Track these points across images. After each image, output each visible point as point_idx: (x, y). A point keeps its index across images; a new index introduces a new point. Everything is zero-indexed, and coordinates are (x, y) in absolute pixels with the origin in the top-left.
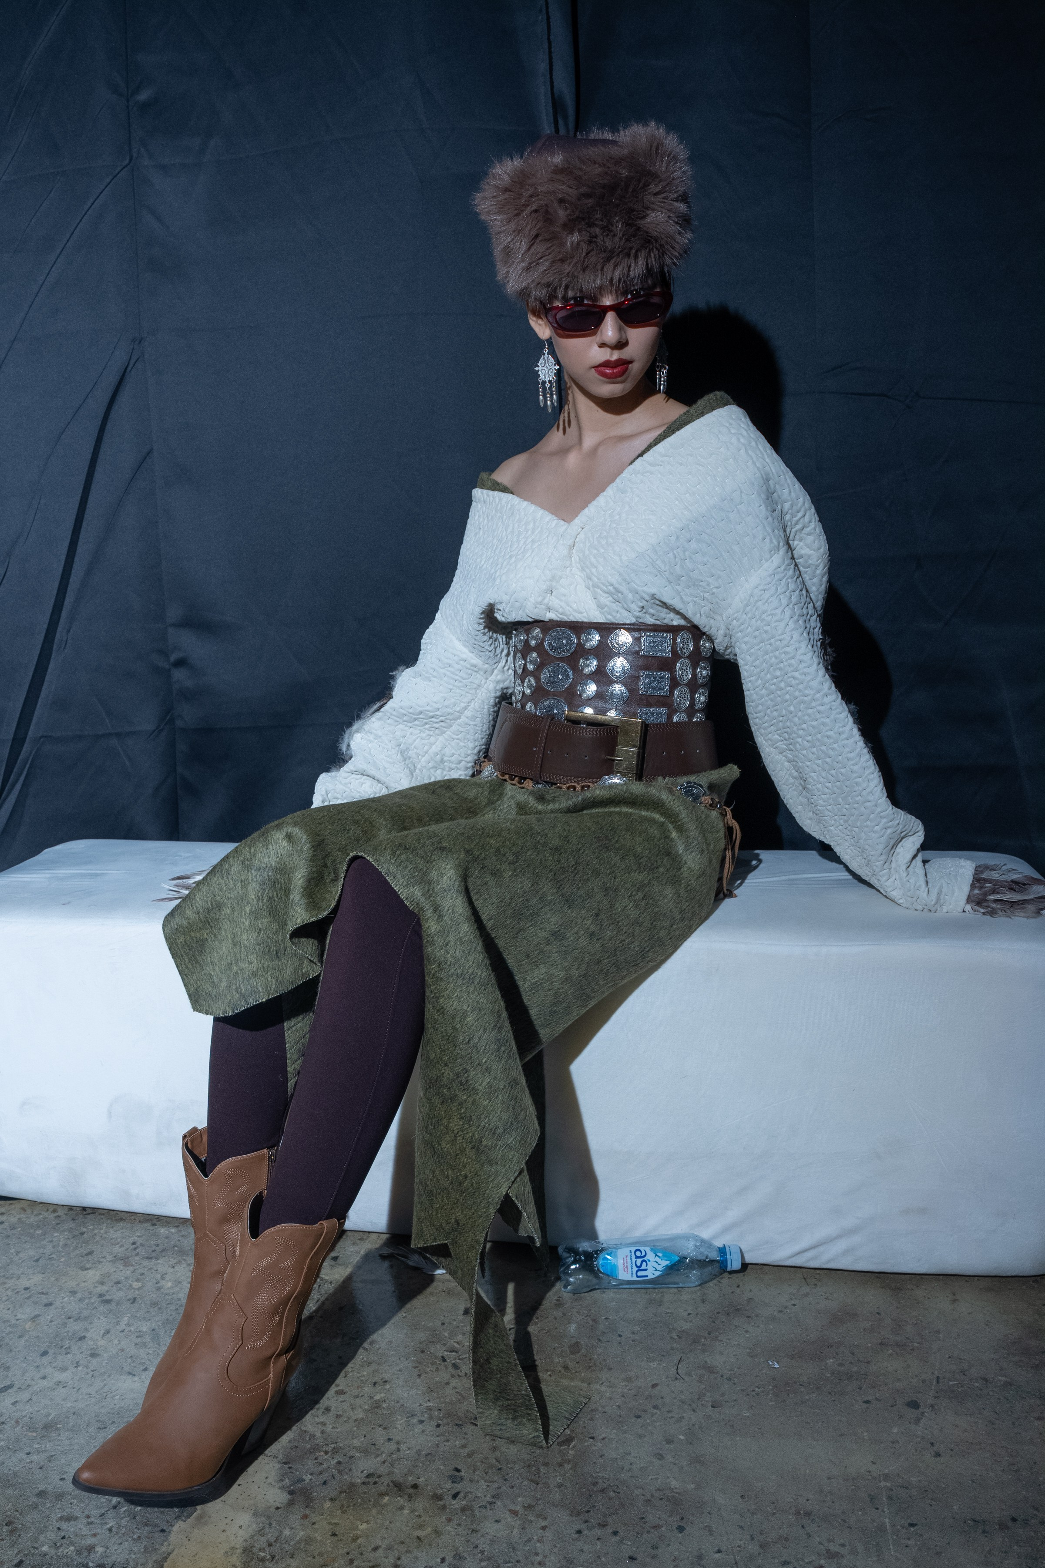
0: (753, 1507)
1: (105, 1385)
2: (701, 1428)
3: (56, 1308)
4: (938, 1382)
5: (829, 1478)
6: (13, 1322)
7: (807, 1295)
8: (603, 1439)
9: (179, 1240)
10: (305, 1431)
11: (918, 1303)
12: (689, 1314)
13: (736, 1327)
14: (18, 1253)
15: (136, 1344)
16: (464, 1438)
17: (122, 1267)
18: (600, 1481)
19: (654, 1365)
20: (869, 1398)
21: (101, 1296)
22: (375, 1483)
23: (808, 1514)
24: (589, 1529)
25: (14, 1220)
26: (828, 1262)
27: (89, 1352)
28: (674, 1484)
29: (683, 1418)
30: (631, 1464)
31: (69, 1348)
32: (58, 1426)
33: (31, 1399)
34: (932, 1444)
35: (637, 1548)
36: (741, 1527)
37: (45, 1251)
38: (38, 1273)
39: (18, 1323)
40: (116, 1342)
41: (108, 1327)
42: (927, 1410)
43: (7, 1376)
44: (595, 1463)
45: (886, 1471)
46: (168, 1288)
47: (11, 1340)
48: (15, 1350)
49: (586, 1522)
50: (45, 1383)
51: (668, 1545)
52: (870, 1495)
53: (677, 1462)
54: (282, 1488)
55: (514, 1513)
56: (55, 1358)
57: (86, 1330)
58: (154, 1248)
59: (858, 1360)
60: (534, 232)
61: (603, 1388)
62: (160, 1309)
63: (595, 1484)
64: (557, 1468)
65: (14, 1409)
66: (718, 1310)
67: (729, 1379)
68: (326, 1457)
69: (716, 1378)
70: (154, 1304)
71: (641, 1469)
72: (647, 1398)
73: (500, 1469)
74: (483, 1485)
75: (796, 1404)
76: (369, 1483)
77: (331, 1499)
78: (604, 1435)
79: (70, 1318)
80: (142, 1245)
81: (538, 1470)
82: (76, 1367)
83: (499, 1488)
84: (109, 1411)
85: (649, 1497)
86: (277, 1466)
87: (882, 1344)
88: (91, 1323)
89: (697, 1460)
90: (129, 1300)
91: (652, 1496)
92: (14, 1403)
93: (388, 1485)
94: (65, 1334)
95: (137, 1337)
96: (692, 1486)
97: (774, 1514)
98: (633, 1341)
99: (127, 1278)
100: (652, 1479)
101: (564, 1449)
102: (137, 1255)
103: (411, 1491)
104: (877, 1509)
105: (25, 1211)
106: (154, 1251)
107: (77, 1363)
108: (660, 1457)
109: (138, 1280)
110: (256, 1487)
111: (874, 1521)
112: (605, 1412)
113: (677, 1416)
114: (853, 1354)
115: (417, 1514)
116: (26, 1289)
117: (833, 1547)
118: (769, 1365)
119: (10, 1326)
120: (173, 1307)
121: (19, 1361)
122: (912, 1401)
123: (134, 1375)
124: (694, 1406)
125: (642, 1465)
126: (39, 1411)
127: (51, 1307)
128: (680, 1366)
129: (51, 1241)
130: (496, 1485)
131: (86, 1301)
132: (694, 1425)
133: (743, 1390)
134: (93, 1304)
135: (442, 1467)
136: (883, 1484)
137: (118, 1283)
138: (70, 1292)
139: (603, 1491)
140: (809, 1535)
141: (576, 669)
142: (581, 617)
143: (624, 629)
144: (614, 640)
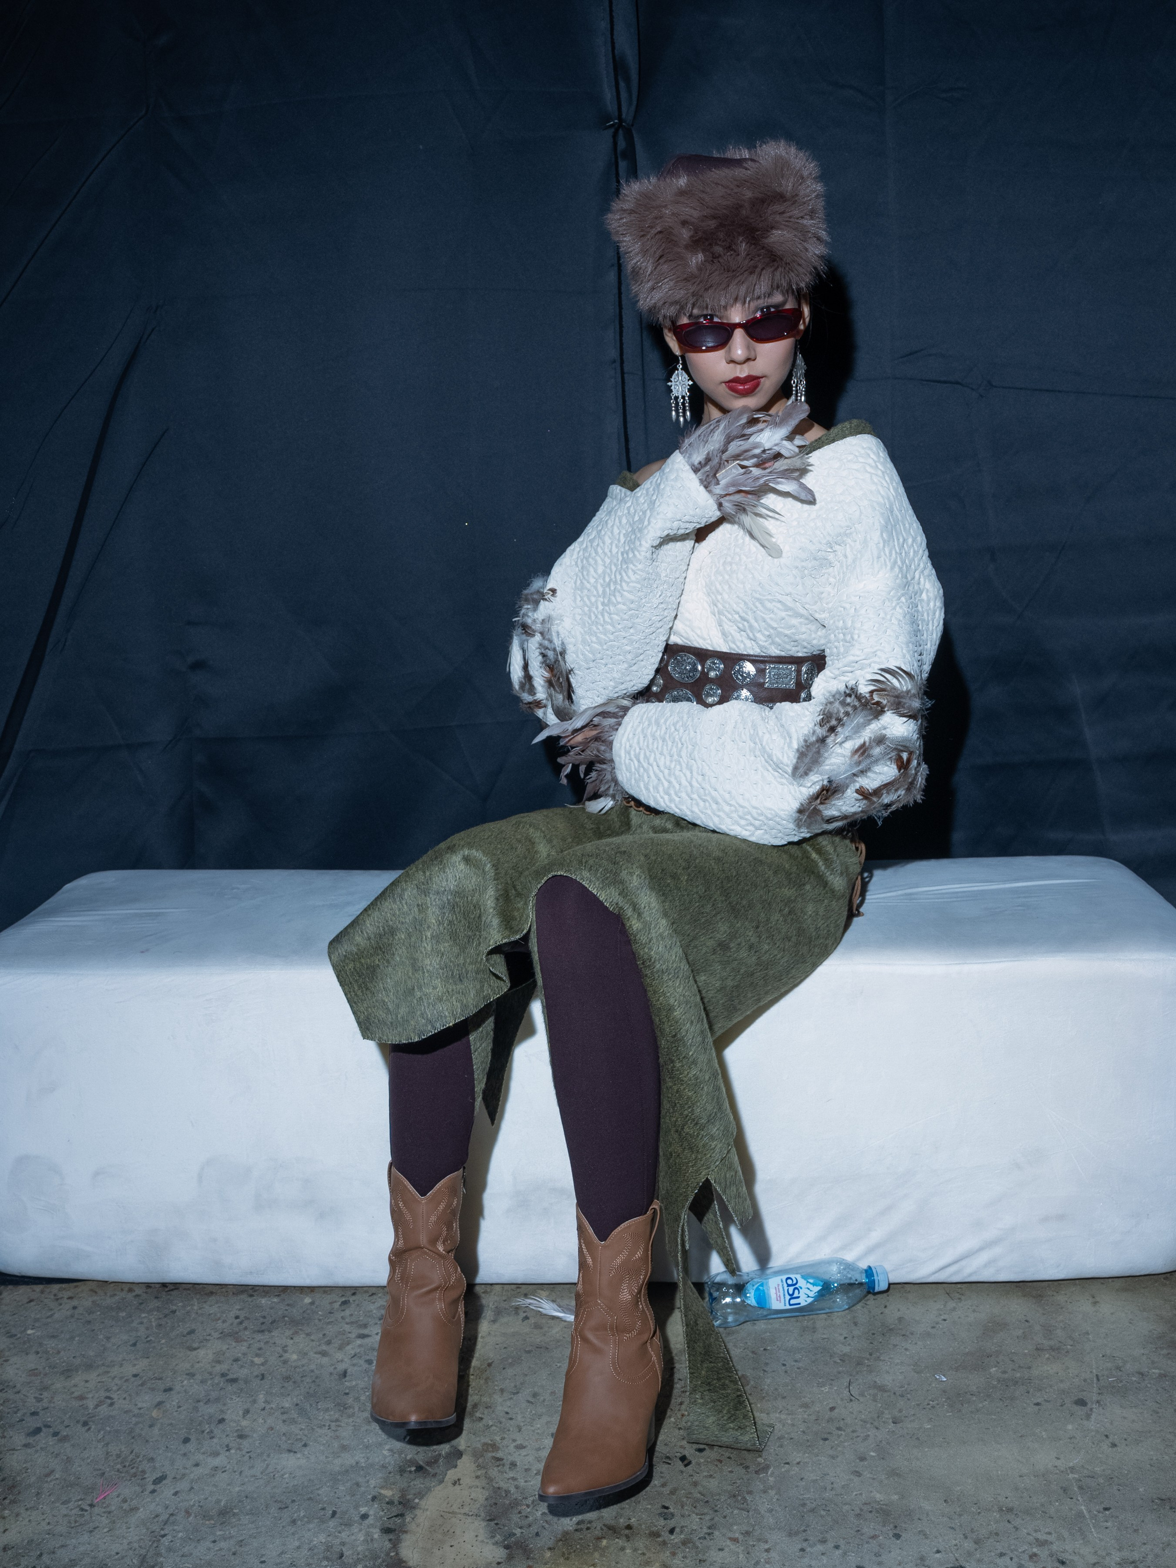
0: (958, 1510)
1: (268, 1465)
2: (888, 1443)
3: (179, 1393)
4: (1098, 1379)
5: (1021, 1476)
6: (136, 1411)
7: (954, 1309)
8: (798, 1463)
9: (286, 1310)
10: (499, 1488)
11: (1062, 1308)
12: (845, 1338)
13: (895, 1346)
14: (108, 1338)
15: (284, 1421)
16: (662, 1477)
17: (234, 1344)
18: (808, 1502)
19: (826, 1389)
20: (1039, 1401)
21: (223, 1375)
22: (588, 1529)
23: (1010, 1510)
24: (811, 1546)
25: (88, 1303)
26: (970, 1275)
27: (235, 1434)
28: (878, 1496)
29: (868, 1436)
30: (832, 1483)
31: (212, 1432)
32: (235, 1511)
33: (192, 1488)
34: (1107, 1436)
35: (862, 1558)
36: (952, 1528)
37: (139, 1334)
38: (141, 1357)
39: (142, 1411)
40: (261, 1421)
41: (245, 1407)
42: (1094, 1406)
43: (155, 1468)
44: (797, 1486)
45: (1071, 1464)
46: (295, 1361)
47: (142, 1429)
48: (151, 1440)
49: (806, 1540)
50: (199, 1471)
51: (890, 1552)
52: (1062, 1488)
53: (875, 1477)
54: (496, 1543)
55: (735, 1540)
56: (199, 1443)
57: (222, 1411)
58: (262, 1320)
59: (1019, 1367)
60: (658, 252)
61: (783, 1417)
62: (294, 1382)
63: (804, 1505)
64: (762, 1495)
65: (178, 1499)
66: (873, 1332)
67: (902, 1396)
68: (529, 1510)
69: (889, 1396)
70: (287, 1378)
71: (843, 1487)
72: (828, 1421)
73: (707, 1502)
74: (695, 1518)
75: (972, 1412)
76: (582, 1529)
77: (550, 1549)
78: (798, 1460)
79: (199, 1401)
80: (247, 1318)
81: (744, 1498)
82: (227, 1450)
83: (712, 1519)
84: (284, 1490)
85: (859, 1512)
86: (484, 1524)
87: (1037, 1349)
88: (224, 1405)
89: (894, 1473)
90: (257, 1376)
91: (861, 1510)
92: (176, 1494)
93: (602, 1529)
94: (200, 1418)
95: (282, 1413)
96: (896, 1497)
97: (979, 1513)
98: (798, 1368)
99: (244, 1354)
100: (856, 1495)
101: (763, 1477)
102: (246, 1328)
103: (627, 1532)
104: (1072, 1498)
105: (96, 1292)
106: (263, 1323)
107: (227, 1446)
108: (858, 1474)
109: (257, 1355)
110: (469, 1546)
111: (1071, 1509)
112: (791, 1439)
113: (862, 1435)
114: (1013, 1361)
115: (640, 1552)
116: (135, 1376)
117: (1042, 1537)
118: (937, 1379)
119: (134, 1416)
120: (308, 1380)
121: (161, 1452)
122: (1079, 1399)
123: (295, 1452)
124: (876, 1424)
125: (843, 1483)
126: (206, 1499)
127: (172, 1392)
128: (851, 1388)
129: (142, 1323)
130: (708, 1517)
131: (209, 1382)
132: (881, 1441)
133: (918, 1405)
134: (218, 1384)
135: (649, 1506)
136: (1071, 1476)
137: (236, 1360)
138: (187, 1374)
139: (813, 1510)
140: (1016, 1529)
141: (699, 698)
142: (704, 644)
143: (749, 660)
144: (739, 671)
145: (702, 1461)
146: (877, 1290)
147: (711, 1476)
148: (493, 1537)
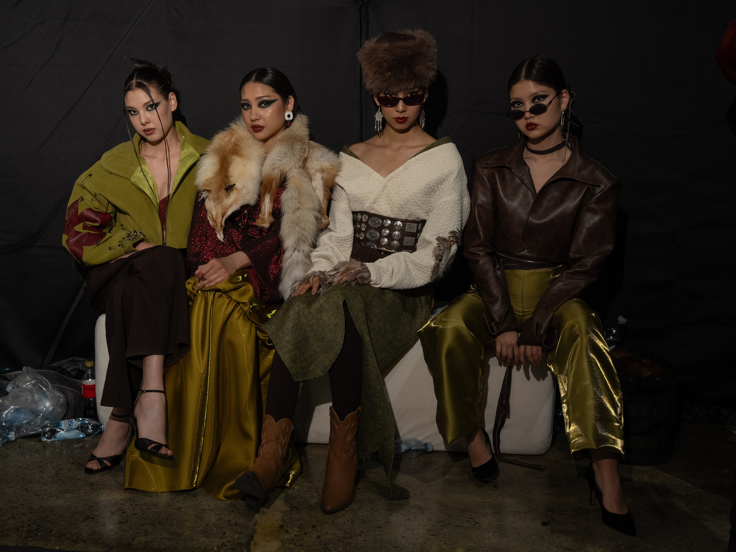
4: (503, 481)
5: (469, 502)
23: (463, 510)
34: (502, 495)
42: (500, 488)
45: (487, 500)
52: (482, 506)
53: (418, 499)
60: (375, 71)
67: (432, 481)
69: (428, 481)
75: (456, 486)
77: (305, 509)
86: (283, 501)
89: (425, 499)
91: (412, 506)
104: (485, 509)
113: (416, 489)
118: (446, 478)
122: (495, 485)
124: (421, 487)
132: (422, 491)
136: (486, 504)
140: (464, 514)
141: (380, 233)
142: (385, 214)
143: (400, 221)
144: (396, 225)
145: (359, 491)
146: (429, 451)
147: (362, 495)
148: (286, 505)
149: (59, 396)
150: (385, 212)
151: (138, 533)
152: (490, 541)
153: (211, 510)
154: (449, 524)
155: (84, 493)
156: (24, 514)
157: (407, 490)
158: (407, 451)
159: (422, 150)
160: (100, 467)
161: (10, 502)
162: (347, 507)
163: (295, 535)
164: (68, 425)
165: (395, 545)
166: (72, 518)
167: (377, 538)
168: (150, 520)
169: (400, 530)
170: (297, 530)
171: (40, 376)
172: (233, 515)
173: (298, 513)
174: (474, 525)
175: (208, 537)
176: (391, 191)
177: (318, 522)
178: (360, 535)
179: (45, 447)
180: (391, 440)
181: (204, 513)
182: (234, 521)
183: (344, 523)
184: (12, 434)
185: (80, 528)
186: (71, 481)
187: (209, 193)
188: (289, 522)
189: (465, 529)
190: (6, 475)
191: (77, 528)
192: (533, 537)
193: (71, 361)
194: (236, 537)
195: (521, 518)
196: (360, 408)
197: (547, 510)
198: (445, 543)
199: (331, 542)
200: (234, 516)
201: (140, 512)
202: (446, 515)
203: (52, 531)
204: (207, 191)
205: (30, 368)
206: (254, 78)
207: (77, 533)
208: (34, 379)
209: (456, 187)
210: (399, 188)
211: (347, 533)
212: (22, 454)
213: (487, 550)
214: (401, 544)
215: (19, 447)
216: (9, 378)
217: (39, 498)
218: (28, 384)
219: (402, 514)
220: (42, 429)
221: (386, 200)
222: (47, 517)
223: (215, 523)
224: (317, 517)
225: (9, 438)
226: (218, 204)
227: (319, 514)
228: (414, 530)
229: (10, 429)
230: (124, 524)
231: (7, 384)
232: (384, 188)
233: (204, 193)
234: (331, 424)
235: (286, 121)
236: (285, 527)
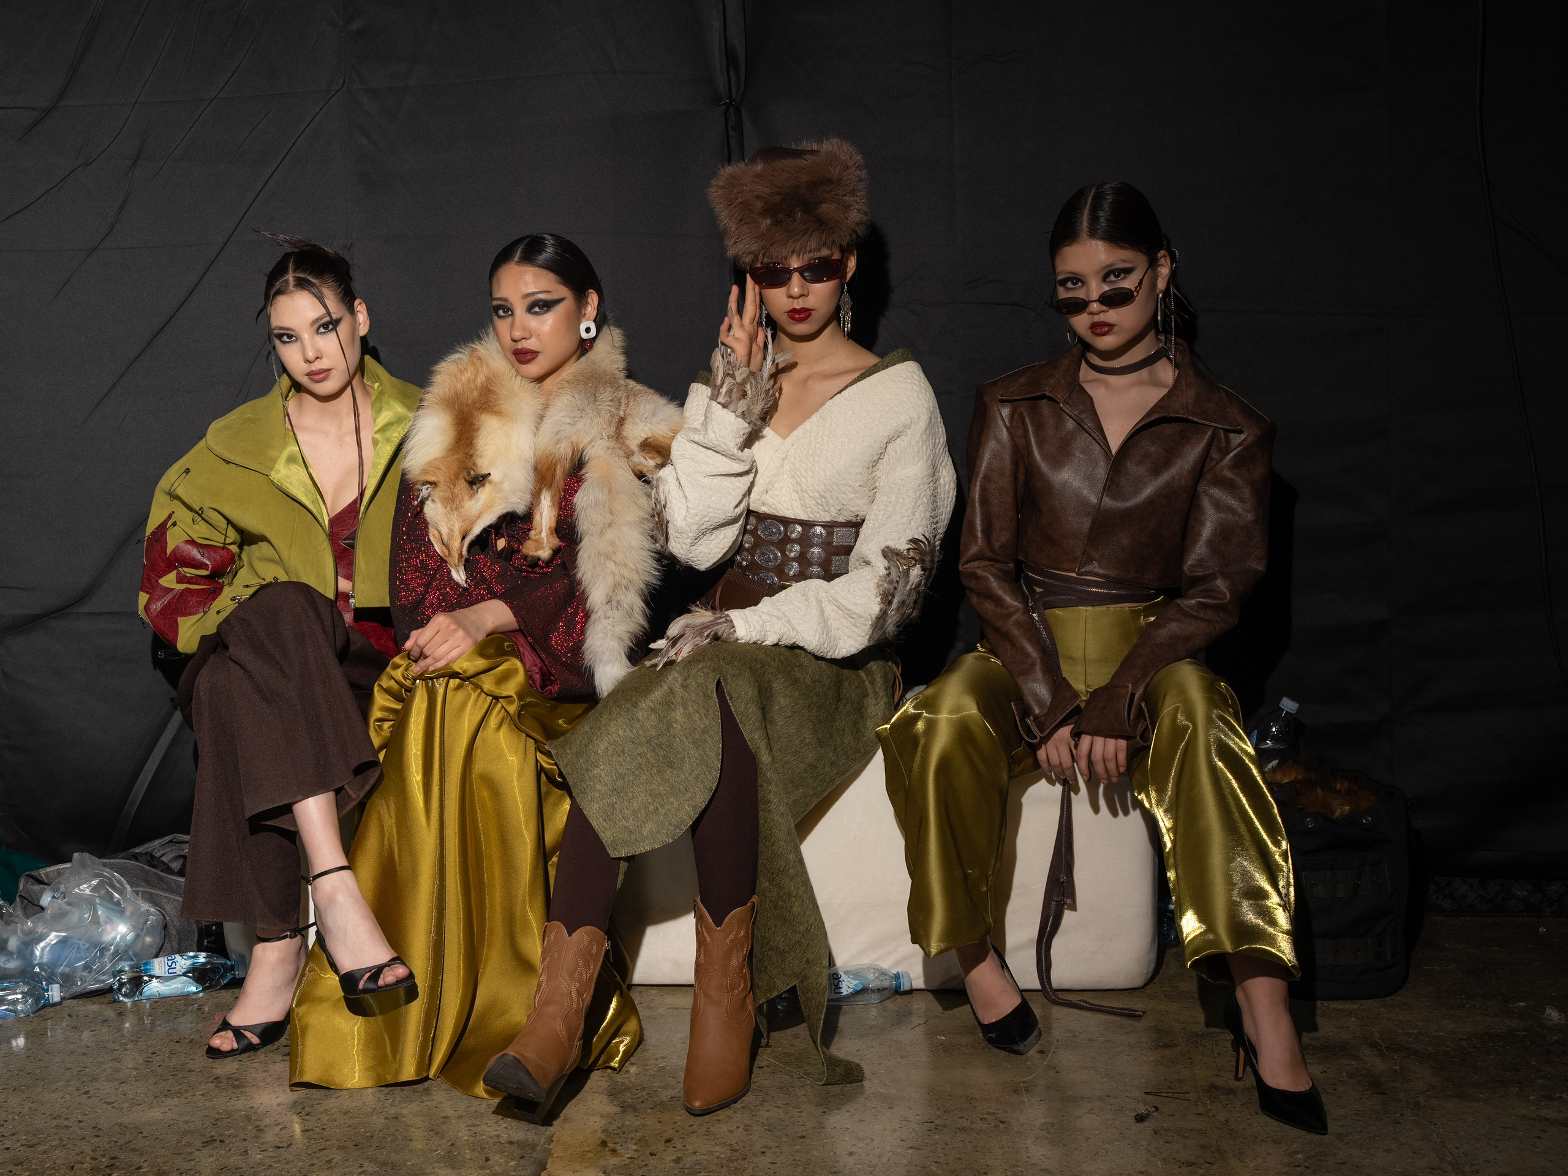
2: (895, 1067)
34: (1053, 1068)
42: (1050, 1054)
45: (1024, 1080)
52: (1013, 1089)
54: (614, 1105)
60: (740, 219)
67: (910, 1047)
69: (901, 1047)
75: (959, 1054)
77: (651, 1108)
85: (867, 1096)
86: (606, 1097)
89: (895, 1080)
96: (894, 1091)
110: (596, 1106)
113: (877, 1063)
122: (1041, 1051)
124: (889, 1059)
132: (890, 1066)
133: (921, 1051)
136: (1022, 1085)
139: (835, 1096)
140: (975, 1107)
141: (783, 553)
142: (789, 514)
143: (820, 525)
144: (814, 534)
145: (760, 1072)
146: (902, 989)
147: (765, 1079)
148: (611, 1103)
149: (148, 911)
150: (789, 510)
151: (313, 1165)
152: (1029, 1155)
153: (460, 1117)
154: (945, 1126)
155: (202, 1095)
156: (84, 1138)
157: (858, 1065)
158: (857, 993)
159: (855, 379)
160: (235, 1046)
161: (55, 1118)
162: (735, 1103)
163: (631, 1158)
164: (167, 968)
165: (835, 1169)
166: (180, 1142)
167: (797, 1158)
168: (338, 1141)
169: (843, 1140)
170: (635, 1148)
171: (108, 870)
172: (505, 1126)
173: (637, 1116)
174: (997, 1126)
175: (453, 1168)
176: (798, 465)
177: (677, 1131)
178: (763, 1153)
179: (120, 1014)
180: (822, 964)
181: (446, 1123)
182: (505, 1136)
183: (731, 1131)
184: (54, 989)
185: (197, 1160)
186: (177, 1075)
187: (434, 488)
188: (617, 1134)
189: (978, 1134)
190: (45, 1067)
191: (190, 1160)
192: (1118, 1143)
193: (168, 842)
194: (512, 1166)
195: (1092, 1109)
196: (755, 899)
197: (1146, 1093)
198: (937, 1162)
199: (704, 1169)
200: (506, 1128)
201: (316, 1127)
202: (938, 1109)
203: (140, 1168)
204: (430, 483)
205: (87, 855)
206: (518, 255)
207: (191, 1170)
208: (96, 876)
209: (924, 450)
210: (814, 459)
211: (736, 1151)
212: (76, 1028)
213: (1022, 1172)
214: (846, 1166)
215: (69, 1015)
216: (45, 878)
217: (113, 1107)
218: (85, 886)
219: (848, 1112)
220: (114, 977)
221: (790, 485)
222: (130, 1142)
223: (468, 1140)
224: (676, 1123)
225: (48, 997)
226: (452, 510)
227: (679, 1117)
228: (873, 1140)
229: (51, 980)
230: (284, 1149)
231: (42, 892)
232: (784, 459)
233: (424, 488)
234: (698, 933)
235: (583, 341)
236: (609, 1144)
